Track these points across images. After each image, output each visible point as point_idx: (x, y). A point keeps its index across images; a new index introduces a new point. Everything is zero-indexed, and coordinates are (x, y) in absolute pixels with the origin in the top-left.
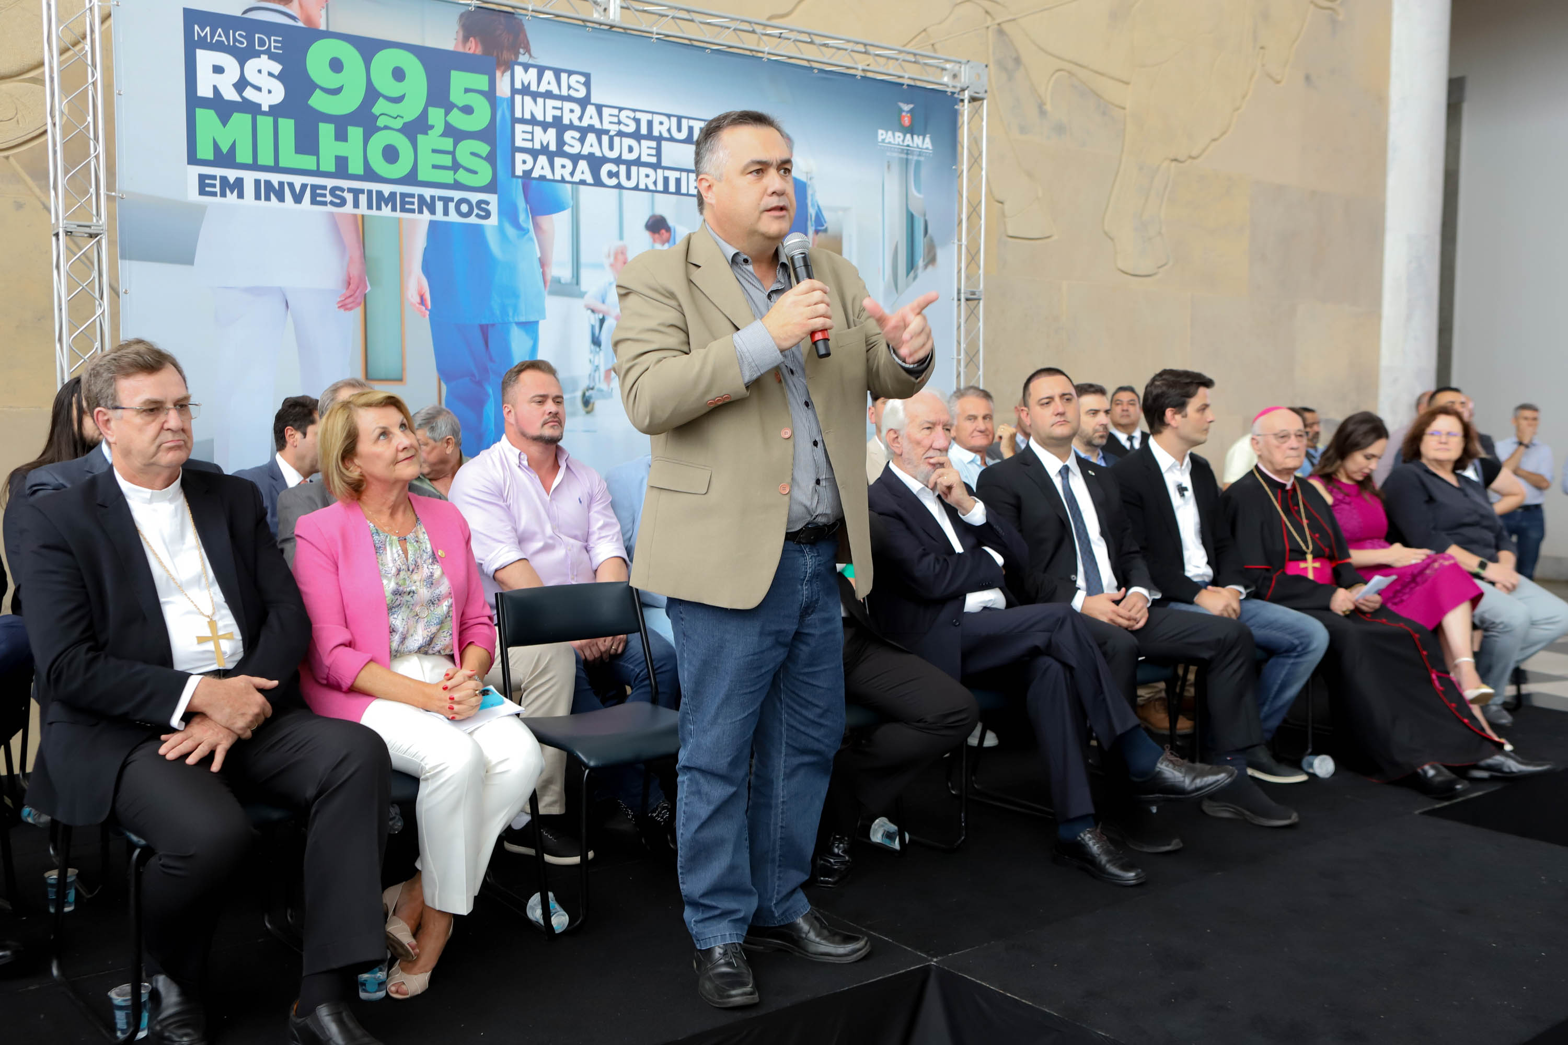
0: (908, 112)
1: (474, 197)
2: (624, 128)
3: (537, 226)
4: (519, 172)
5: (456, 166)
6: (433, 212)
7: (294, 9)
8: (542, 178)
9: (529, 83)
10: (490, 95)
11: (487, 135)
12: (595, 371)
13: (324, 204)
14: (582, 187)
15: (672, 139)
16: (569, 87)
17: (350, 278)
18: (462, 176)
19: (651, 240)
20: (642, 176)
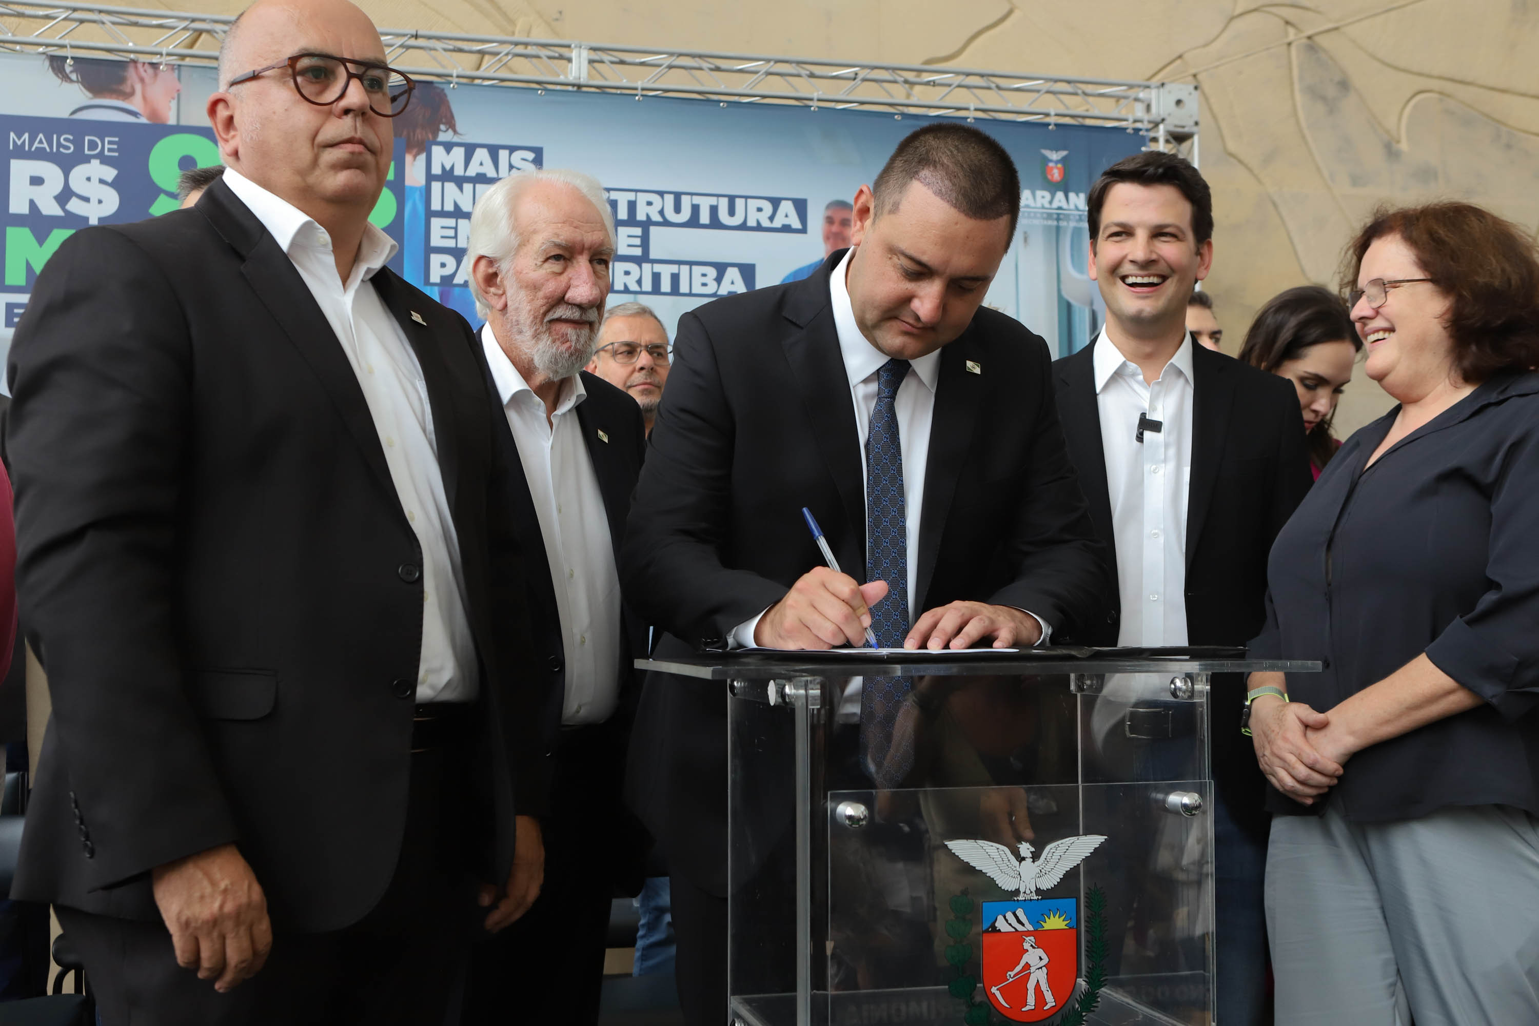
0: (1057, 162)
7: (135, 104)
9: (452, 168)
15: (666, 223)
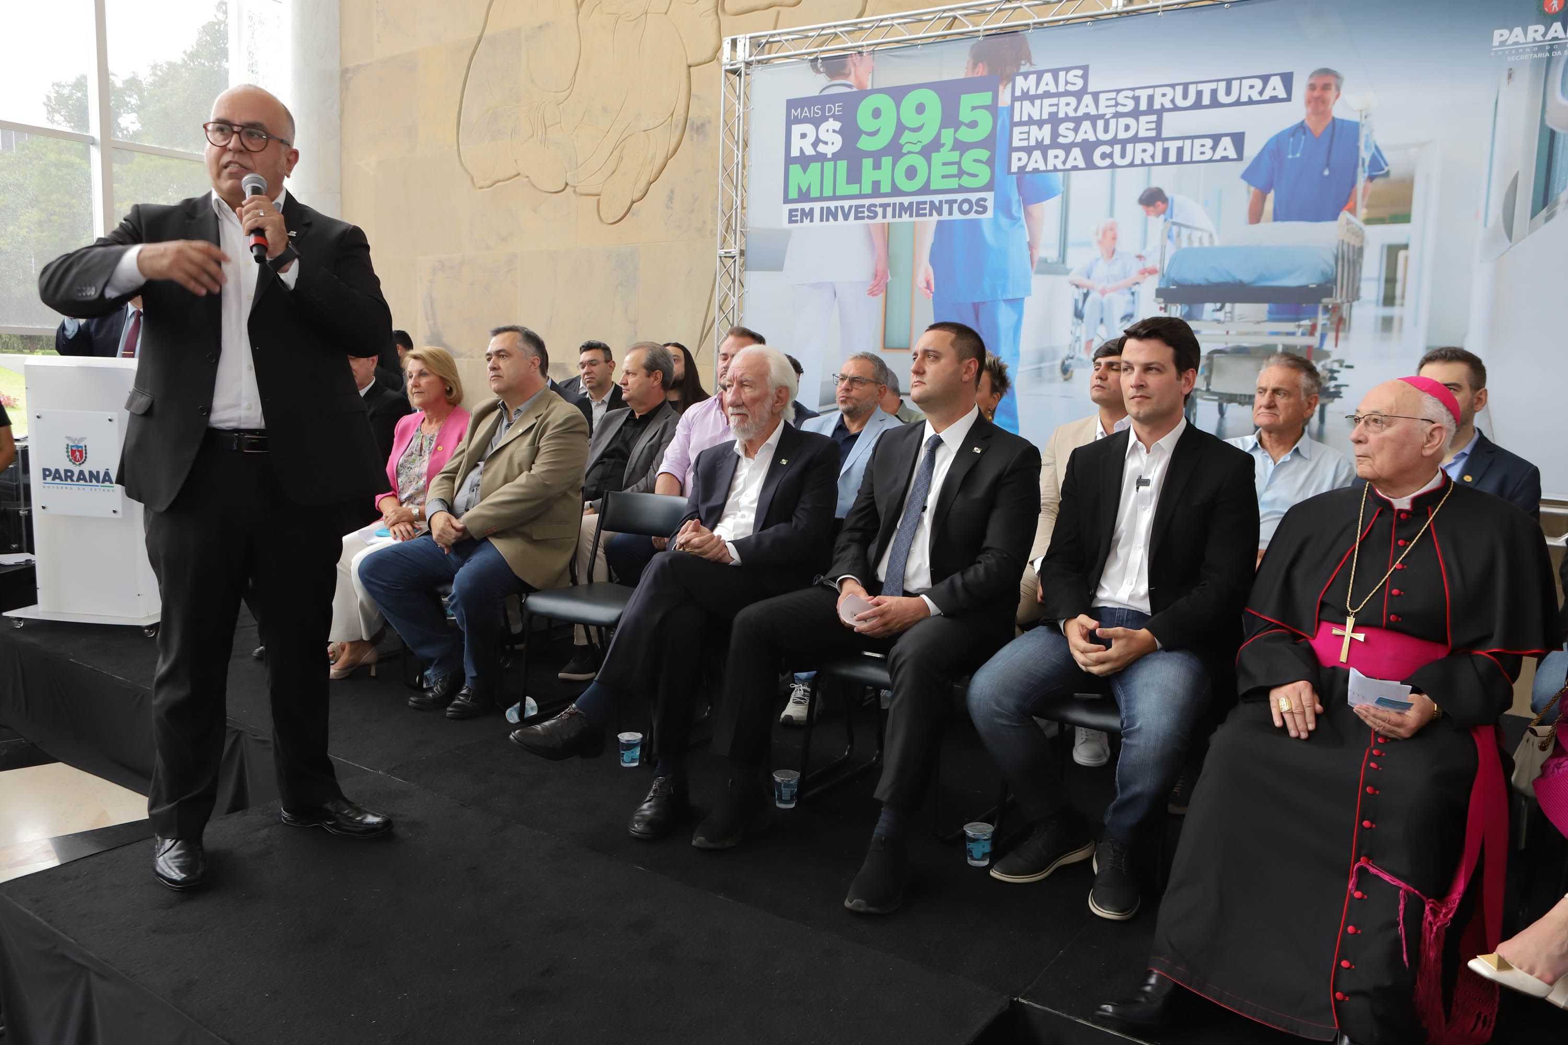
1: (974, 197)
2: (1120, 109)
3: (1028, 215)
4: (1014, 169)
5: (961, 173)
6: (940, 213)
7: (851, 80)
8: (1036, 171)
9: (1028, 89)
10: (993, 109)
11: (988, 143)
12: (1076, 341)
13: (863, 218)
14: (1074, 174)
15: (1176, 108)
16: (1067, 83)
17: (877, 272)
18: (966, 181)
19: (1145, 213)
20: (1137, 152)
